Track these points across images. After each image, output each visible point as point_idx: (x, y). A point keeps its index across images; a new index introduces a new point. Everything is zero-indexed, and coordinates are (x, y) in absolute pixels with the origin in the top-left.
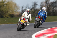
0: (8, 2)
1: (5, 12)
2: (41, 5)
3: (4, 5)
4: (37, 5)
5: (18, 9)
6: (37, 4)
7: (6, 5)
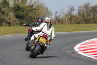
0: (38, 6)
1: (34, 19)
2: (79, 10)
3: (32, 10)
4: (74, 10)
5: (50, 14)
6: (74, 8)
7: (36, 9)
